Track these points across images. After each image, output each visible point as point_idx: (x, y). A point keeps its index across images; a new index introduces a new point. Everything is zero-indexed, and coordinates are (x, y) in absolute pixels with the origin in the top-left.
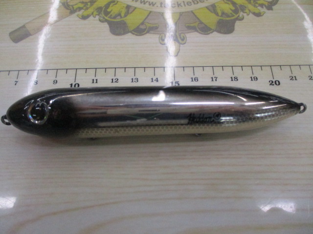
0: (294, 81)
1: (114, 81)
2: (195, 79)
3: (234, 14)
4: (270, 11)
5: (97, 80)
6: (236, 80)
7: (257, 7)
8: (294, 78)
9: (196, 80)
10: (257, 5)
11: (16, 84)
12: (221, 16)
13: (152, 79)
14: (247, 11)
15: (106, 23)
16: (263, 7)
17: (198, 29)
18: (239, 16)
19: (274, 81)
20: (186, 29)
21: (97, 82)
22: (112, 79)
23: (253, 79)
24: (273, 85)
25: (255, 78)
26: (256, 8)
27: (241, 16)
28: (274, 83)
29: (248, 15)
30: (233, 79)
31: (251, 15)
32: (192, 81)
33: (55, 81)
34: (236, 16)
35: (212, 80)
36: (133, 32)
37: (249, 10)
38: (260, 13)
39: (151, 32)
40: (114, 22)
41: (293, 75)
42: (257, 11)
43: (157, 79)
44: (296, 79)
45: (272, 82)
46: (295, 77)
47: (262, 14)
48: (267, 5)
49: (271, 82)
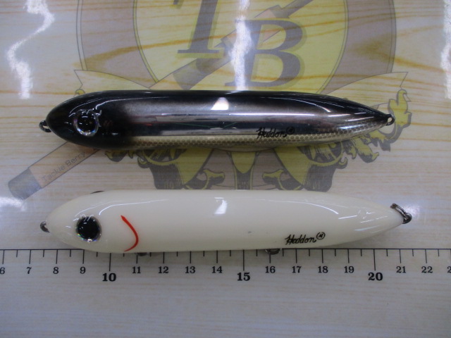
0: (402, 274)
1: (163, 270)
2: (271, 270)
3: (334, 157)
4: (386, 152)
5: (139, 268)
6: (325, 271)
7: (368, 144)
8: (402, 270)
9: (273, 271)
10: (369, 140)
11: (29, 273)
12: (315, 160)
13: (214, 268)
14: (353, 151)
15: (148, 169)
16: (376, 145)
17: (280, 183)
18: (340, 160)
19: (375, 273)
20: (264, 183)
21: (139, 272)
22: (160, 268)
23: (348, 270)
24: (373, 280)
25: (351, 268)
26: (366, 146)
27: (343, 160)
28: (375, 277)
29: (353, 158)
30: (322, 269)
31: (358, 158)
32: (267, 272)
33: (83, 269)
34: (337, 160)
35: (294, 272)
36: (188, 187)
37: (357, 149)
38: (371, 155)
39: (213, 186)
40: (160, 166)
41: (402, 265)
42: (367, 152)
43: (220, 267)
44: (404, 272)
45: (373, 275)
46: (404, 267)
47: (373, 158)
48: (383, 141)
49: (371, 275)
